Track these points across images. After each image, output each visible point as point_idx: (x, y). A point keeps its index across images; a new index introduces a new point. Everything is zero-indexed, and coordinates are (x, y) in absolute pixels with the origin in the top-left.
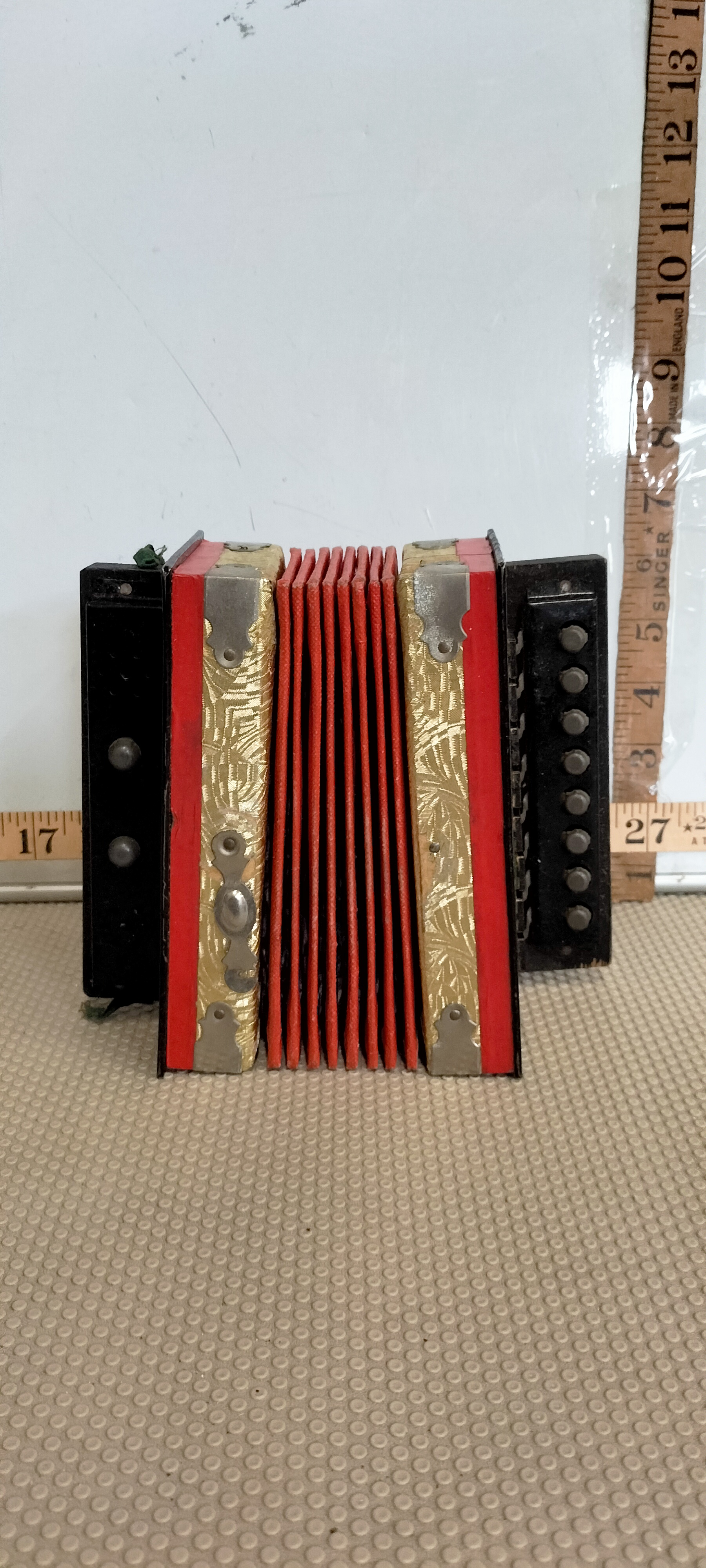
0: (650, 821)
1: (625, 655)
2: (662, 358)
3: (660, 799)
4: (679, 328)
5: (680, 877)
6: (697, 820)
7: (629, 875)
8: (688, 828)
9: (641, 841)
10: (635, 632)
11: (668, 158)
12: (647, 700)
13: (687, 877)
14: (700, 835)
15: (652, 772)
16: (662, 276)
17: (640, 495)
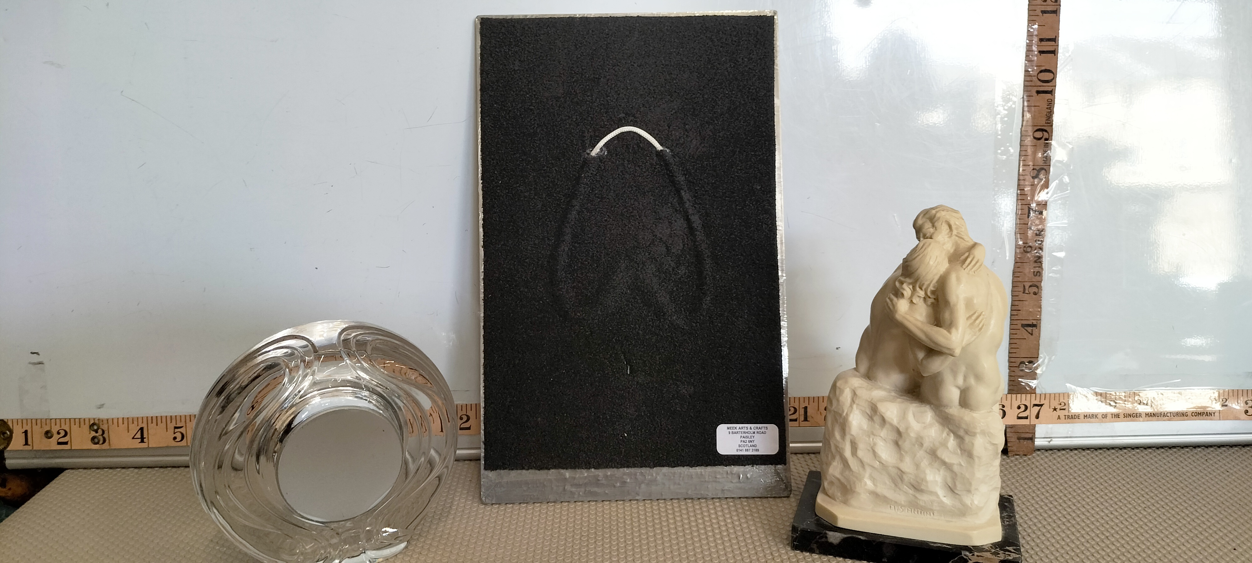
0: (1032, 405)
1: (1016, 303)
2: (1040, 127)
3: (1038, 391)
4: (1050, 111)
5: (1049, 440)
6: (1060, 404)
7: (1019, 439)
8: (1055, 409)
9: (1026, 418)
10: (1022, 290)
11: (1044, 12)
12: (1030, 331)
13: (1053, 439)
14: (1062, 413)
15: (1033, 376)
16: (1040, 80)
17: (1026, 207)
